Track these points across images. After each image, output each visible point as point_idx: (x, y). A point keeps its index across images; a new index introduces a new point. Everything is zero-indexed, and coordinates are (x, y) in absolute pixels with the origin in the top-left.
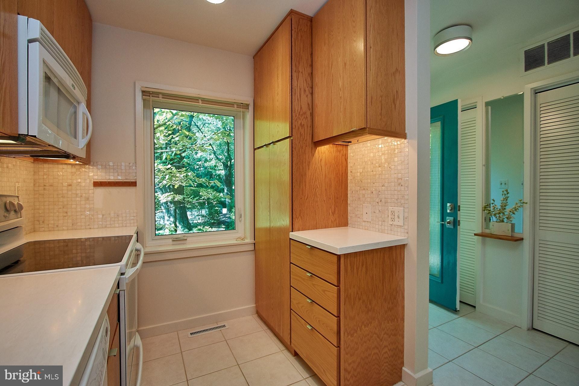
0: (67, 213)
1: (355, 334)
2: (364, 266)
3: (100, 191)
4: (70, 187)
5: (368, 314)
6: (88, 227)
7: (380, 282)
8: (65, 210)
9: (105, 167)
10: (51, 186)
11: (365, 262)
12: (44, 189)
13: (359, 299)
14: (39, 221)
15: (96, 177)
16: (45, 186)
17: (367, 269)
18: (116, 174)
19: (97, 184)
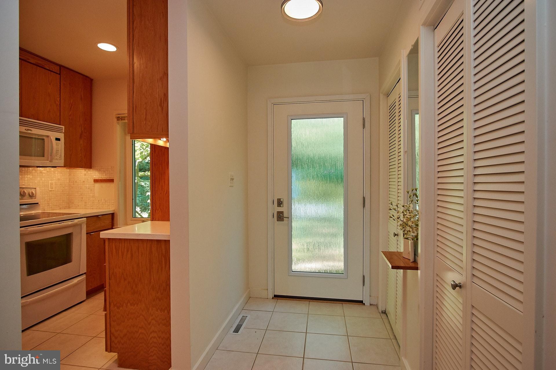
0: (82, 198)
1: (121, 308)
2: (129, 252)
3: (97, 185)
4: (84, 183)
5: (134, 295)
6: (91, 208)
7: (147, 271)
8: (82, 196)
9: (99, 170)
10: (76, 182)
11: (130, 249)
12: (73, 184)
13: (125, 280)
14: (71, 202)
15: (95, 177)
16: (73, 182)
17: (132, 255)
18: (104, 174)
19: (96, 181)
